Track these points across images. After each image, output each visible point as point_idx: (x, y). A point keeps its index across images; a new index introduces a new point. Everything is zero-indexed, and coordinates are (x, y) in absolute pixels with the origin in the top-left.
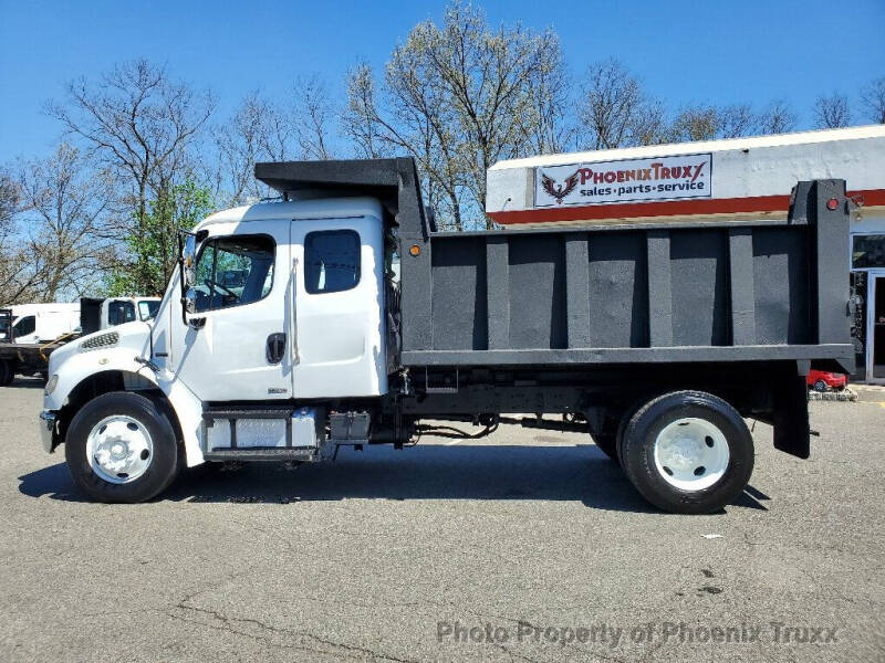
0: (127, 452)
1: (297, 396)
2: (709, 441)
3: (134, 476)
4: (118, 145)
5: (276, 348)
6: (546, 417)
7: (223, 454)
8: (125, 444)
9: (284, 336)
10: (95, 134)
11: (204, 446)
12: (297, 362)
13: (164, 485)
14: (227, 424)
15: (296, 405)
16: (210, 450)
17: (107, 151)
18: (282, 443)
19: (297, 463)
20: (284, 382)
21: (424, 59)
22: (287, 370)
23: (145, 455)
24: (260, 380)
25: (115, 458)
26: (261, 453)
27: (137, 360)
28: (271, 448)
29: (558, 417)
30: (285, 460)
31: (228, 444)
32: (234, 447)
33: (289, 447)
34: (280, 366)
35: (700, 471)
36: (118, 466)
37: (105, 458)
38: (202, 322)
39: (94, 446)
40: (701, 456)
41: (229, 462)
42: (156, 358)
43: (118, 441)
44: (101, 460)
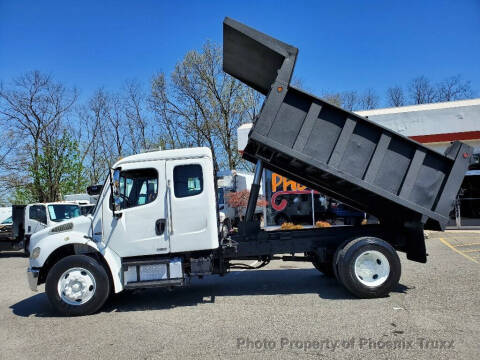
0: (82, 287)
1: (173, 251)
2: (379, 262)
3: (85, 300)
4: (21, 117)
5: (161, 227)
6: (296, 255)
7: (134, 285)
8: (80, 283)
9: (165, 220)
10: (7, 112)
11: (123, 281)
12: (172, 233)
13: (101, 304)
14: (135, 269)
15: (172, 256)
16: (126, 284)
17: (14, 121)
18: (165, 277)
19: (172, 286)
20: (165, 244)
21: (192, 69)
22: (167, 238)
23: (91, 288)
24: (153, 244)
25: (74, 291)
26: (155, 283)
27: (85, 237)
28: (159, 280)
29: (302, 255)
30: (167, 286)
31: (135, 279)
32: (138, 280)
33: (169, 279)
34: (163, 236)
35: (375, 277)
36: (76, 296)
37: (69, 291)
38: (120, 215)
39: (62, 286)
40: (376, 269)
41: (138, 288)
42: (96, 236)
43: (76, 282)
44: (67, 293)
